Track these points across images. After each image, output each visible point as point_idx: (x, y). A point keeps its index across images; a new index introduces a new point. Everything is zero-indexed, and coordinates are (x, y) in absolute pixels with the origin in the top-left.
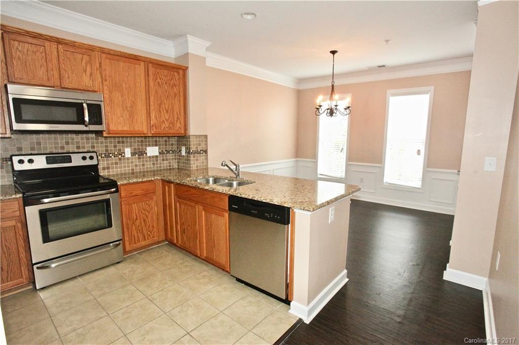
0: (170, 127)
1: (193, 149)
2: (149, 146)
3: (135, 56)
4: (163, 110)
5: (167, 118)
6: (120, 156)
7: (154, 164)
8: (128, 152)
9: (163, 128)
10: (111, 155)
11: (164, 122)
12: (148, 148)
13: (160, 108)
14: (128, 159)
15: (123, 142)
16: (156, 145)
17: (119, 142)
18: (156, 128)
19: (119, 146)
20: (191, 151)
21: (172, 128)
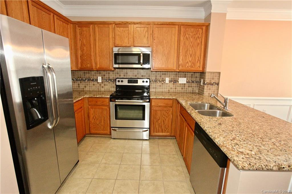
0: (192, 66)
1: (207, 81)
2: (181, 77)
3: (172, 23)
4: (188, 54)
5: (190, 60)
6: (163, 82)
7: (182, 88)
8: (167, 80)
9: (187, 67)
10: (158, 81)
11: (188, 62)
12: (180, 78)
13: (186, 54)
14: (167, 84)
15: (165, 74)
16: (185, 77)
17: (163, 74)
18: (182, 66)
19: (163, 76)
20: (206, 83)
21: (193, 66)
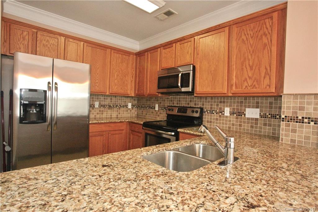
2: (249, 107)
4: (246, 67)
5: (250, 75)
6: (220, 114)
7: (252, 127)
8: (227, 111)
10: (214, 112)
11: (246, 80)
12: (247, 109)
13: (242, 65)
14: (227, 117)
15: (224, 102)
16: (257, 107)
17: (221, 102)
18: (236, 87)
19: (221, 105)
20: (283, 116)
